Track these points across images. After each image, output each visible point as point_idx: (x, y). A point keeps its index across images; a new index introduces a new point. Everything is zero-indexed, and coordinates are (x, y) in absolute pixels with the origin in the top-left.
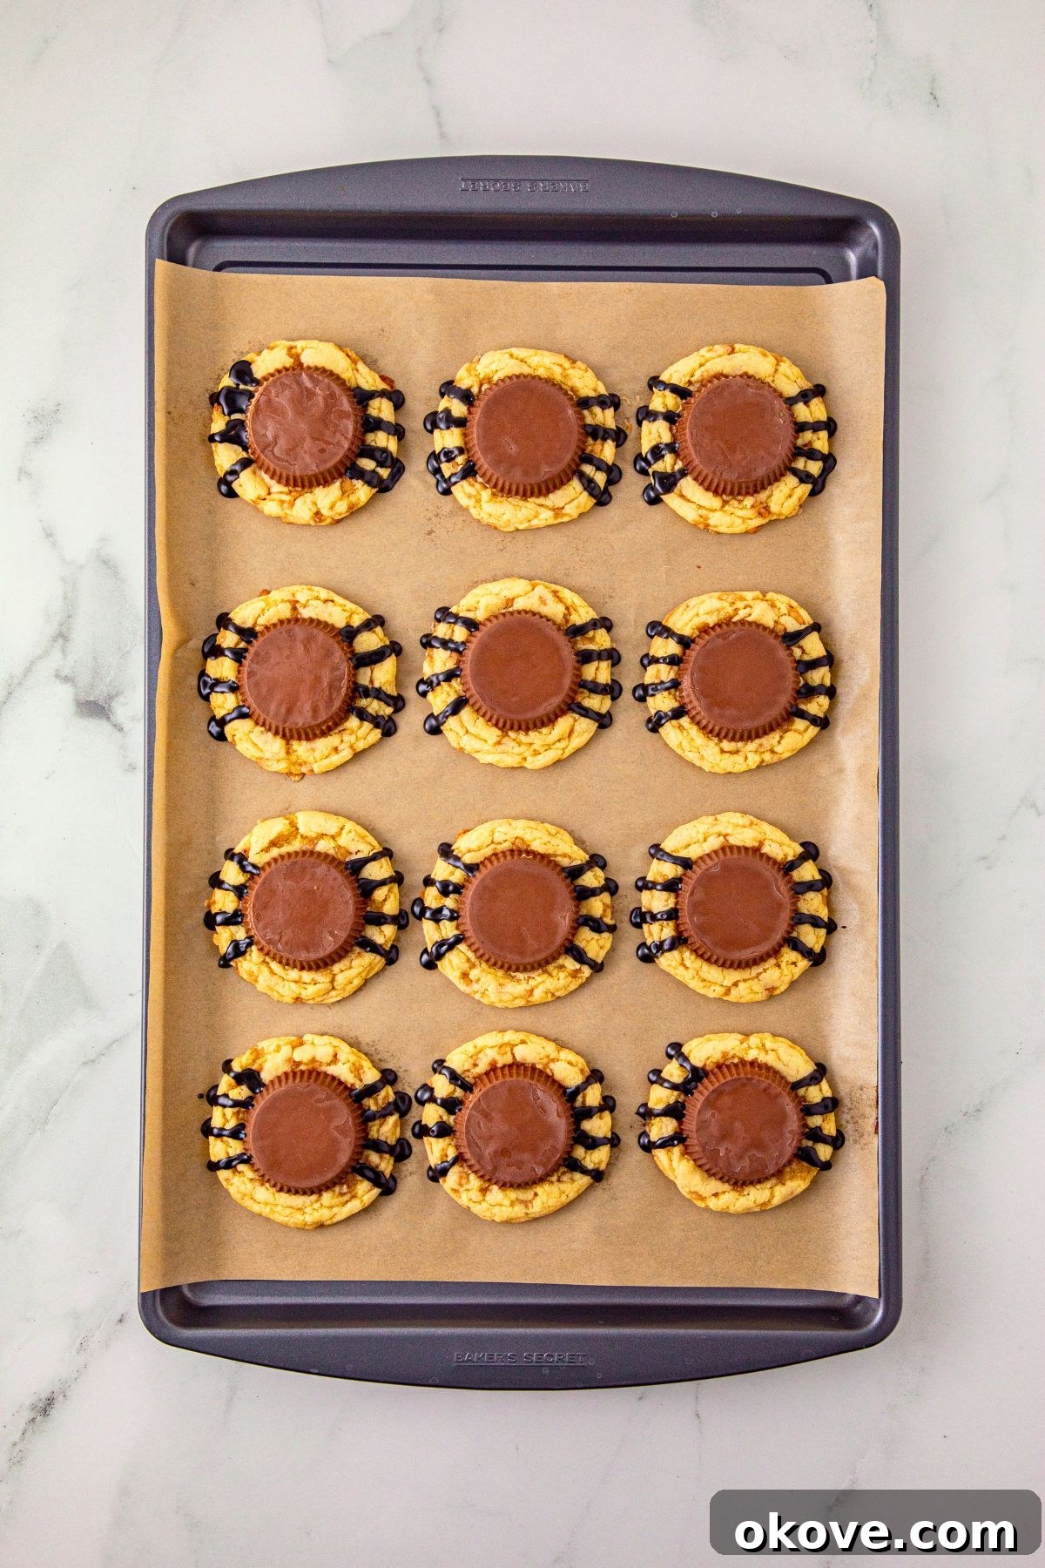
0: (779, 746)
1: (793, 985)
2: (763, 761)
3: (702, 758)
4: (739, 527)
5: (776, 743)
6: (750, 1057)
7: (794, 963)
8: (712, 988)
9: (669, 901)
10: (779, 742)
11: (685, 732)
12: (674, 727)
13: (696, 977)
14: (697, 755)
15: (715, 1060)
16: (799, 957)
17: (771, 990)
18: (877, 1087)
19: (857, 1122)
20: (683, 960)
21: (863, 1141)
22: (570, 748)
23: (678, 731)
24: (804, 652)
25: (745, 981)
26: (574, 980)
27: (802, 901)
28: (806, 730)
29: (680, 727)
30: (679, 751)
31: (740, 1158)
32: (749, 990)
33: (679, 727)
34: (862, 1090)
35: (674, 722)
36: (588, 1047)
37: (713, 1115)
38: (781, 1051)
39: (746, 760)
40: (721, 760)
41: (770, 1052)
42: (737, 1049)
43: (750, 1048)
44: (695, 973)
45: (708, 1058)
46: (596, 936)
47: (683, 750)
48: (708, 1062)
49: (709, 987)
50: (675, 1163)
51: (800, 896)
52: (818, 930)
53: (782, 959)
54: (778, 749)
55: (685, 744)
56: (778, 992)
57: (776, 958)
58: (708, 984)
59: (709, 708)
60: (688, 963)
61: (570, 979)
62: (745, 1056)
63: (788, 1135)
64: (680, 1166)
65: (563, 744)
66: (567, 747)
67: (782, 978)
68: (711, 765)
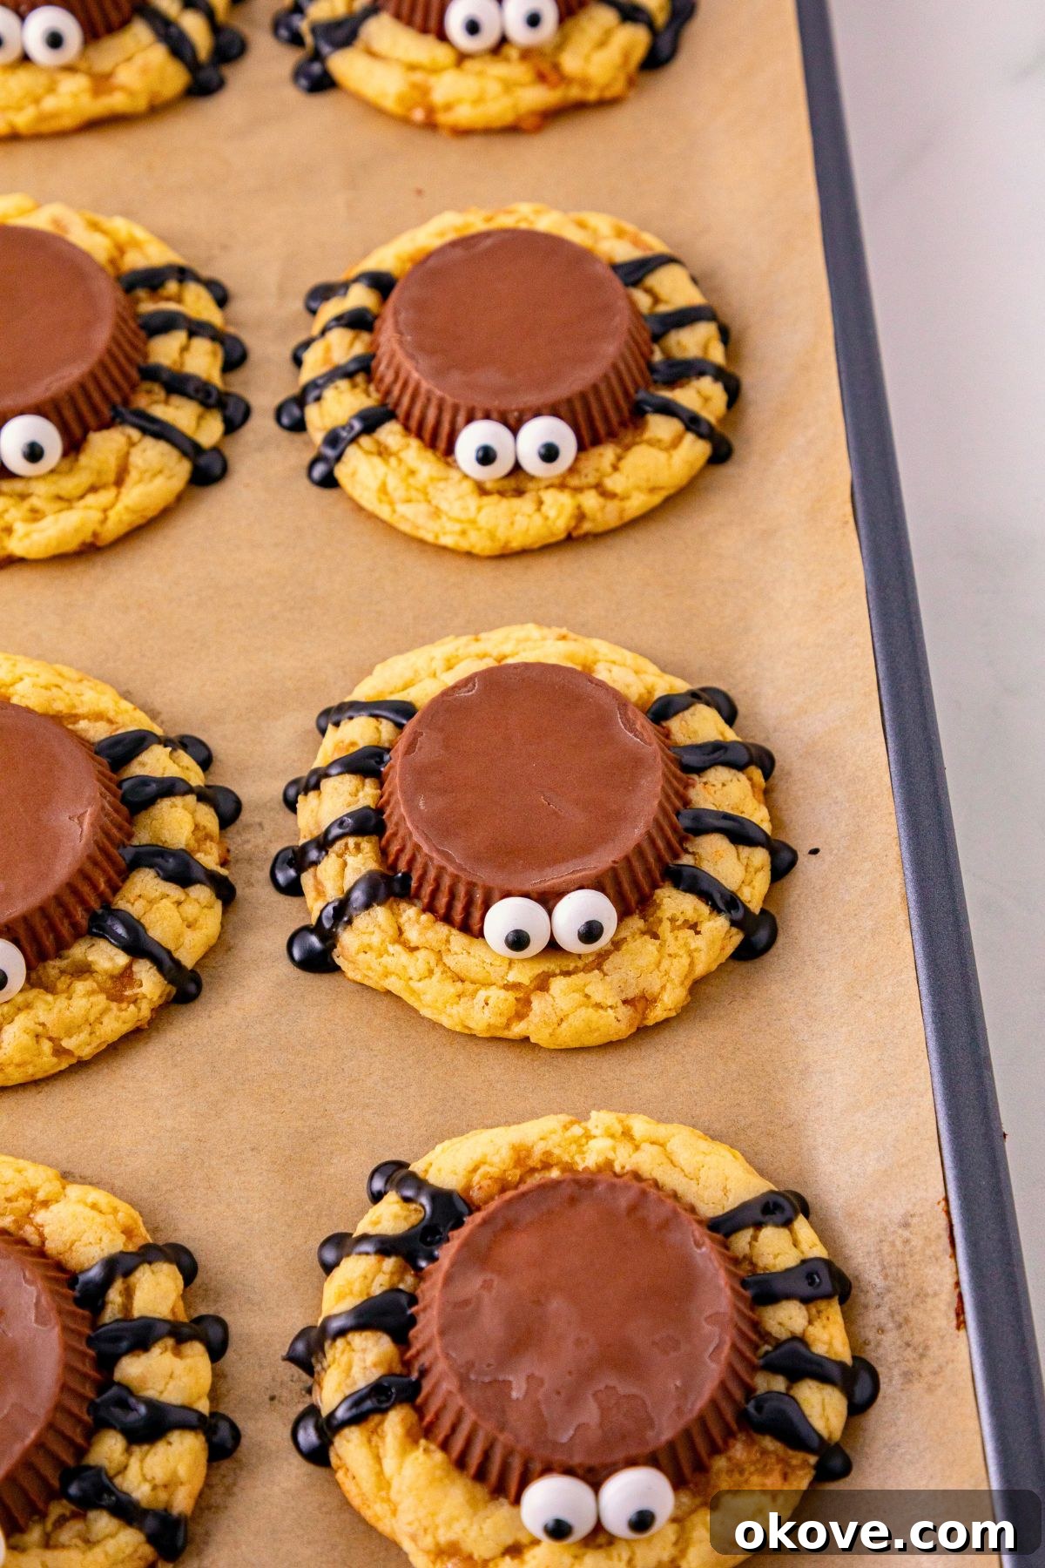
0: (617, 476)
1: (700, 990)
2: (581, 516)
3: (437, 513)
4: (498, 108)
5: (609, 469)
6: (589, 1159)
7: (694, 927)
8: (482, 994)
9: (361, 794)
10: (615, 468)
11: (393, 461)
12: (368, 453)
13: (438, 971)
14: (423, 507)
15: (494, 1171)
16: (705, 909)
17: (640, 1002)
18: (946, 1199)
19: (907, 1320)
20: (400, 931)
21: (928, 1366)
22: (119, 507)
23: (377, 461)
24: (656, 300)
25: (567, 974)
26: (114, 1005)
27: (699, 786)
28: (676, 443)
29: (383, 452)
30: (384, 512)
31: (572, 1401)
32: (578, 997)
33: (380, 454)
34: (906, 1225)
35: (365, 441)
36: (154, 1188)
37: (487, 1285)
38: (675, 1145)
39: (539, 510)
40: (479, 509)
41: (646, 1146)
42: (556, 1138)
43: (588, 1136)
44: (433, 959)
45: (475, 1170)
46: (174, 891)
47: (391, 503)
48: (476, 1178)
49: (473, 995)
50: (389, 1464)
51: (695, 777)
52: (745, 851)
53: (659, 914)
54: (615, 483)
55: (392, 483)
56: (657, 1014)
57: (644, 917)
58: (471, 987)
59: (439, 373)
60: (412, 935)
61: (101, 999)
62: (577, 1158)
63: (707, 1328)
64: (400, 1467)
65: (105, 497)
66: (113, 505)
67: (665, 964)
68: (458, 527)
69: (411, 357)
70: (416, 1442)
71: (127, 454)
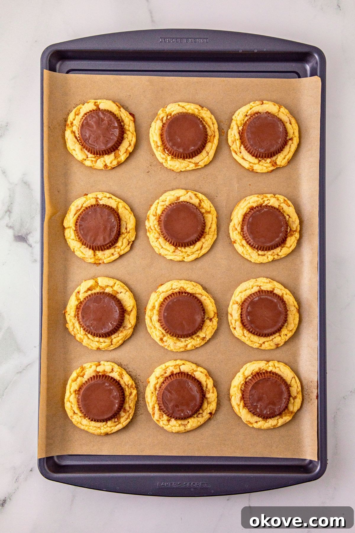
1: (286, 343)
2: (274, 258)
3: (251, 257)
4: (265, 170)
5: (279, 252)
6: (269, 370)
7: (286, 335)
8: (255, 344)
9: (239, 311)
10: (280, 251)
13: (249, 340)
14: (249, 256)
15: (256, 371)
17: (277, 345)
18: (318, 381)
19: (309, 394)
20: (244, 333)
21: (311, 402)
22: (201, 254)
23: (242, 247)
25: (267, 341)
26: (203, 341)
32: (269, 345)
33: (242, 246)
34: (311, 382)
36: (208, 366)
37: (255, 392)
38: (281, 368)
39: (267, 258)
40: (258, 258)
41: (277, 368)
42: (264, 367)
43: (269, 366)
44: (248, 339)
45: (253, 370)
47: (244, 254)
48: (253, 372)
49: (254, 344)
50: (241, 410)
53: (281, 333)
54: (280, 254)
55: (244, 252)
56: (280, 346)
57: (279, 333)
58: (254, 343)
59: (254, 239)
60: (246, 335)
61: (201, 341)
62: (267, 369)
64: (242, 411)
65: (199, 252)
66: (200, 253)
67: (282, 341)
68: (254, 260)
69: (250, 235)
70: (244, 407)
71: (203, 245)
